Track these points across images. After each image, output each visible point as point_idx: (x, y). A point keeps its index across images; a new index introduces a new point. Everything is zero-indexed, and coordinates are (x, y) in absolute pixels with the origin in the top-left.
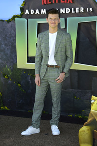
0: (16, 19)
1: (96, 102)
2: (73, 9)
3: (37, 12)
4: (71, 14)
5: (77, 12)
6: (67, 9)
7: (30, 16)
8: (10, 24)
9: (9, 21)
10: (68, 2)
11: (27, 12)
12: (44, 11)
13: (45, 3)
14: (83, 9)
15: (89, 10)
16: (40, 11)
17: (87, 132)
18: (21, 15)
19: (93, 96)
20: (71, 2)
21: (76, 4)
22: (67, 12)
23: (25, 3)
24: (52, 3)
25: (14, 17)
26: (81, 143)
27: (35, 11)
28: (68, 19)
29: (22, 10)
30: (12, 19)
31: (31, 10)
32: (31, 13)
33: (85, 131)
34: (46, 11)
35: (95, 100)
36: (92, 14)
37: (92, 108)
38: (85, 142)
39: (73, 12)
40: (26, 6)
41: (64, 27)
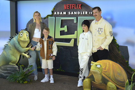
0: (49, 17)
1: (93, 65)
2: (81, 12)
3: (61, 13)
4: (80, 15)
5: (83, 14)
6: (78, 12)
7: (57, 16)
8: (45, 19)
9: (45, 18)
10: (79, 8)
11: (55, 13)
12: (65, 13)
13: (66, 9)
14: (87, 12)
15: (90, 13)
16: (63, 13)
17: (88, 82)
18: (52, 15)
19: (92, 62)
20: (80, 9)
21: (83, 9)
22: (78, 14)
23: (54, 8)
24: (70, 9)
25: (48, 16)
26: (85, 88)
27: (60, 13)
28: (78, 17)
29: (53, 12)
30: (47, 17)
31: (58, 12)
32: (58, 14)
33: (87, 82)
34: (66, 13)
35: (93, 64)
36: (92, 15)
37: (91, 68)
38: (86, 88)
39: (81, 14)
40: (55, 10)
41: (76, 22)
